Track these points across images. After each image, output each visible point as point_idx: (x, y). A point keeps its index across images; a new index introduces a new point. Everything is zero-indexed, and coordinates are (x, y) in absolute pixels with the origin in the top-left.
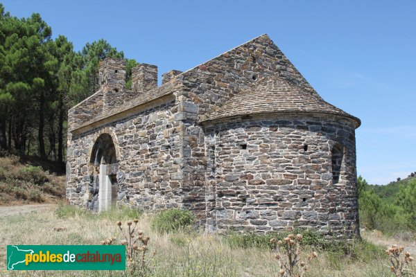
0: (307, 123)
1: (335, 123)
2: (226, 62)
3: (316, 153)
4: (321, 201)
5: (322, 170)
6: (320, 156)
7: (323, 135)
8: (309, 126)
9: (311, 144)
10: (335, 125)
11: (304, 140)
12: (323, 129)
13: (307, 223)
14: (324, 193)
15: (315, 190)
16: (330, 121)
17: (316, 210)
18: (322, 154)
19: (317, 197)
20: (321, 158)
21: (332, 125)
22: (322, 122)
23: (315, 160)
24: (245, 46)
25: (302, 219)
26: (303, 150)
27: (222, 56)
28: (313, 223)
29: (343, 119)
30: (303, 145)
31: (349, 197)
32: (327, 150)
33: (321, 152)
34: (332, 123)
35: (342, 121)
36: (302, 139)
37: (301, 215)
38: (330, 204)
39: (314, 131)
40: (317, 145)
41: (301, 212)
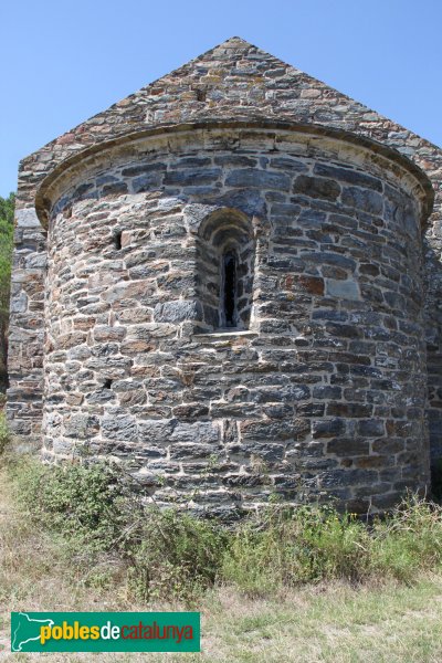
0: (125, 173)
1: (220, 154)
2: (124, 115)
3: (144, 249)
4: (149, 386)
5: (159, 293)
6: (152, 255)
7: (170, 194)
8: (130, 181)
9: (129, 228)
10: (217, 161)
11: (114, 221)
12: (169, 180)
13: (110, 449)
14: (158, 361)
15: (134, 354)
16: (195, 152)
17: (134, 412)
18: (162, 249)
19: (140, 374)
20: (157, 262)
21: (206, 162)
22: (167, 161)
23: (139, 268)
24: (176, 74)
25: (100, 438)
26: (110, 248)
27: (114, 106)
28: (122, 448)
29: (246, 135)
30: (111, 234)
31: (268, 369)
32: (183, 234)
33: (157, 243)
34: (201, 156)
35: (247, 144)
36: (109, 218)
37: (97, 427)
38: (180, 393)
39: (142, 190)
40: (147, 225)
41: (98, 417)
